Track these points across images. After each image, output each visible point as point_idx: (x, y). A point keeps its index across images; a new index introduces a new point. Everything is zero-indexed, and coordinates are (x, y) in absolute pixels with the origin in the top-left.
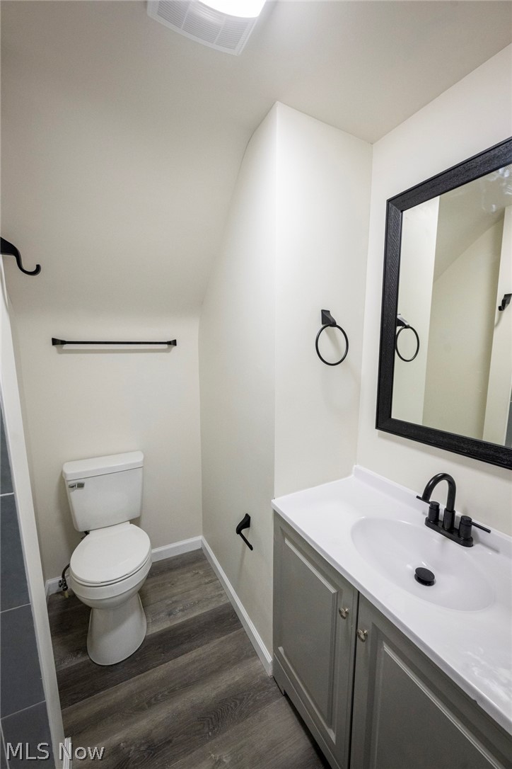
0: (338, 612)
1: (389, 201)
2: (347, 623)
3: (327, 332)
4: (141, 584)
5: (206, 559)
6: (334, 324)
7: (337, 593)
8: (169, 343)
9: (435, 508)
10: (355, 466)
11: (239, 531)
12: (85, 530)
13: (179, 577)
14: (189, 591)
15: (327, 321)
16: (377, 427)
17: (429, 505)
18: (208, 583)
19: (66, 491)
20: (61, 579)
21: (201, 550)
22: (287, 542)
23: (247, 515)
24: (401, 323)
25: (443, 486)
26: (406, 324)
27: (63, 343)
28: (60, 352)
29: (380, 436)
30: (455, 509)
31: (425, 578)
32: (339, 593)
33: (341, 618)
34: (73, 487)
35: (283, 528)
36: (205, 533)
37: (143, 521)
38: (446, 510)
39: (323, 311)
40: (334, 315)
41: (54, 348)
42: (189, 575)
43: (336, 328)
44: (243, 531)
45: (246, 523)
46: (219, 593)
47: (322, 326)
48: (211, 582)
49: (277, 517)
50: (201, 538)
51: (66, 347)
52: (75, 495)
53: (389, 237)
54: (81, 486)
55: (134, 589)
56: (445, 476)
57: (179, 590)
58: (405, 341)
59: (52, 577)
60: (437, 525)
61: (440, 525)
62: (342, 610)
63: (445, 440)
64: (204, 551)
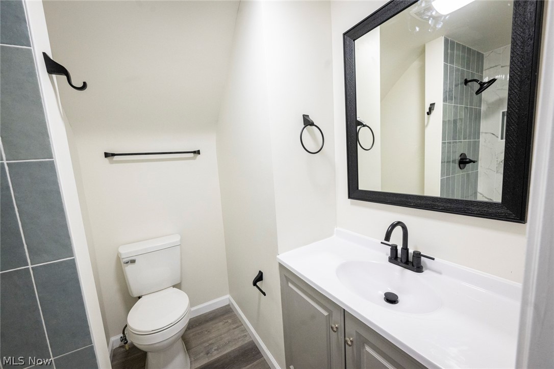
0: (331, 329)
1: (344, 34)
2: (338, 334)
3: (308, 131)
4: (184, 330)
5: (233, 311)
6: (312, 124)
7: (329, 315)
8: (194, 152)
9: (394, 248)
10: (336, 228)
11: (255, 284)
12: (139, 296)
13: (214, 326)
14: (221, 335)
15: (308, 122)
16: (349, 197)
17: (390, 247)
18: (235, 328)
19: (121, 266)
20: (122, 335)
21: (229, 305)
22: (290, 285)
23: (260, 272)
24: (360, 123)
25: (398, 231)
26: (364, 124)
27: (113, 155)
28: (112, 163)
29: (352, 204)
30: (408, 247)
31: (391, 299)
32: (330, 315)
33: (333, 332)
34: (127, 263)
35: (287, 275)
36: (231, 292)
37: (183, 286)
38: (402, 249)
39: (303, 115)
40: (312, 118)
41: (107, 159)
42: (221, 324)
43: (314, 127)
44: (258, 284)
45: (260, 277)
46: (244, 334)
47: (304, 126)
48: (238, 327)
49: (282, 267)
50: (228, 296)
51: (116, 158)
52: (129, 269)
53: (346, 59)
54: (133, 261)
55: (179, 333)
56: (399, 223)
57: (214, 335)
58: (364, 135)
59: (115, 335)
60: (397, 260)
61: (399, 260)
62: (333, 326)
63: (398, 199)
64: (231, 306)
